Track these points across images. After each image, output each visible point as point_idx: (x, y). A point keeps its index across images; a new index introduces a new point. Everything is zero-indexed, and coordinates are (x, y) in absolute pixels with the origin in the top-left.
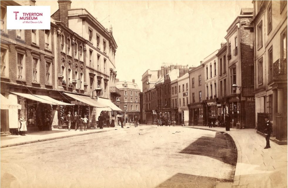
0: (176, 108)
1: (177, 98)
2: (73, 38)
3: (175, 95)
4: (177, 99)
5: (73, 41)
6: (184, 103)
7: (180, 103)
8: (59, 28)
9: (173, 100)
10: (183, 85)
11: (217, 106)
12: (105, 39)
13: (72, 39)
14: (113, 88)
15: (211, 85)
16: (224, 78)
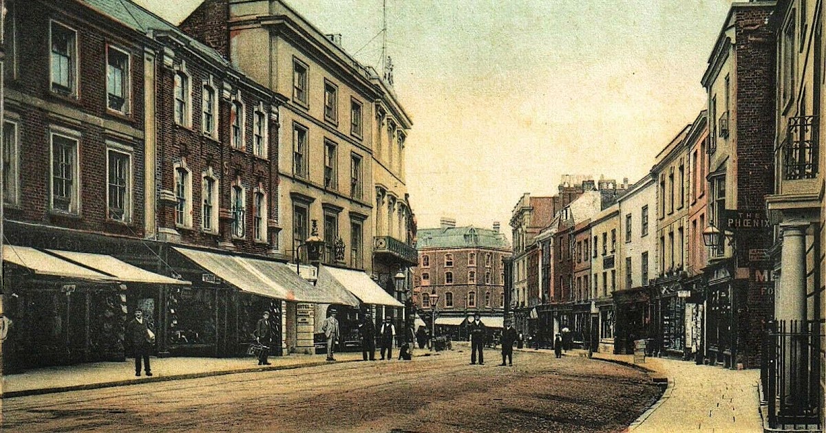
0: (585, 301)
1: (587, 272)
2: (226, 85)
3: (584, 264)
4: (589, 277)
5: (226, 94)
6: (605, 286)
7: (596, 289)
8: (167, 50)
9: (579, 278)
10: (605, 235)
11: (679, 296)
12: (358, 96)
13: (221, 88)
14: (382, 240)
15: (671, 234)
16: (700, 213)
